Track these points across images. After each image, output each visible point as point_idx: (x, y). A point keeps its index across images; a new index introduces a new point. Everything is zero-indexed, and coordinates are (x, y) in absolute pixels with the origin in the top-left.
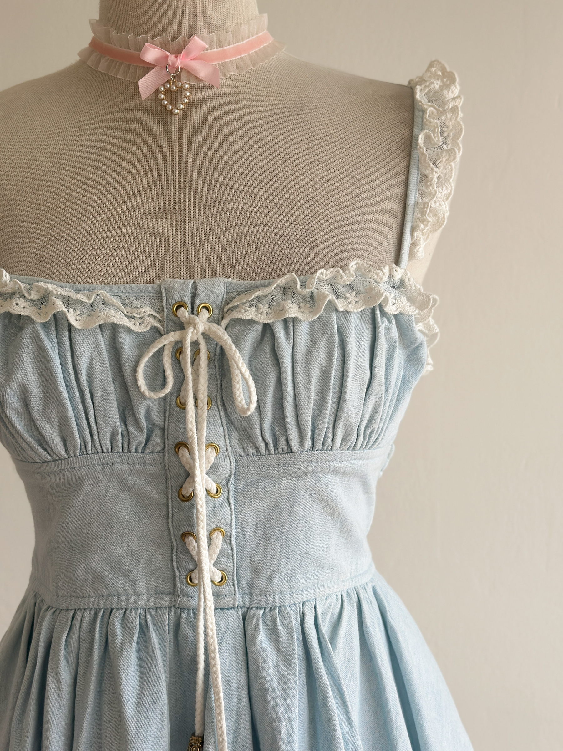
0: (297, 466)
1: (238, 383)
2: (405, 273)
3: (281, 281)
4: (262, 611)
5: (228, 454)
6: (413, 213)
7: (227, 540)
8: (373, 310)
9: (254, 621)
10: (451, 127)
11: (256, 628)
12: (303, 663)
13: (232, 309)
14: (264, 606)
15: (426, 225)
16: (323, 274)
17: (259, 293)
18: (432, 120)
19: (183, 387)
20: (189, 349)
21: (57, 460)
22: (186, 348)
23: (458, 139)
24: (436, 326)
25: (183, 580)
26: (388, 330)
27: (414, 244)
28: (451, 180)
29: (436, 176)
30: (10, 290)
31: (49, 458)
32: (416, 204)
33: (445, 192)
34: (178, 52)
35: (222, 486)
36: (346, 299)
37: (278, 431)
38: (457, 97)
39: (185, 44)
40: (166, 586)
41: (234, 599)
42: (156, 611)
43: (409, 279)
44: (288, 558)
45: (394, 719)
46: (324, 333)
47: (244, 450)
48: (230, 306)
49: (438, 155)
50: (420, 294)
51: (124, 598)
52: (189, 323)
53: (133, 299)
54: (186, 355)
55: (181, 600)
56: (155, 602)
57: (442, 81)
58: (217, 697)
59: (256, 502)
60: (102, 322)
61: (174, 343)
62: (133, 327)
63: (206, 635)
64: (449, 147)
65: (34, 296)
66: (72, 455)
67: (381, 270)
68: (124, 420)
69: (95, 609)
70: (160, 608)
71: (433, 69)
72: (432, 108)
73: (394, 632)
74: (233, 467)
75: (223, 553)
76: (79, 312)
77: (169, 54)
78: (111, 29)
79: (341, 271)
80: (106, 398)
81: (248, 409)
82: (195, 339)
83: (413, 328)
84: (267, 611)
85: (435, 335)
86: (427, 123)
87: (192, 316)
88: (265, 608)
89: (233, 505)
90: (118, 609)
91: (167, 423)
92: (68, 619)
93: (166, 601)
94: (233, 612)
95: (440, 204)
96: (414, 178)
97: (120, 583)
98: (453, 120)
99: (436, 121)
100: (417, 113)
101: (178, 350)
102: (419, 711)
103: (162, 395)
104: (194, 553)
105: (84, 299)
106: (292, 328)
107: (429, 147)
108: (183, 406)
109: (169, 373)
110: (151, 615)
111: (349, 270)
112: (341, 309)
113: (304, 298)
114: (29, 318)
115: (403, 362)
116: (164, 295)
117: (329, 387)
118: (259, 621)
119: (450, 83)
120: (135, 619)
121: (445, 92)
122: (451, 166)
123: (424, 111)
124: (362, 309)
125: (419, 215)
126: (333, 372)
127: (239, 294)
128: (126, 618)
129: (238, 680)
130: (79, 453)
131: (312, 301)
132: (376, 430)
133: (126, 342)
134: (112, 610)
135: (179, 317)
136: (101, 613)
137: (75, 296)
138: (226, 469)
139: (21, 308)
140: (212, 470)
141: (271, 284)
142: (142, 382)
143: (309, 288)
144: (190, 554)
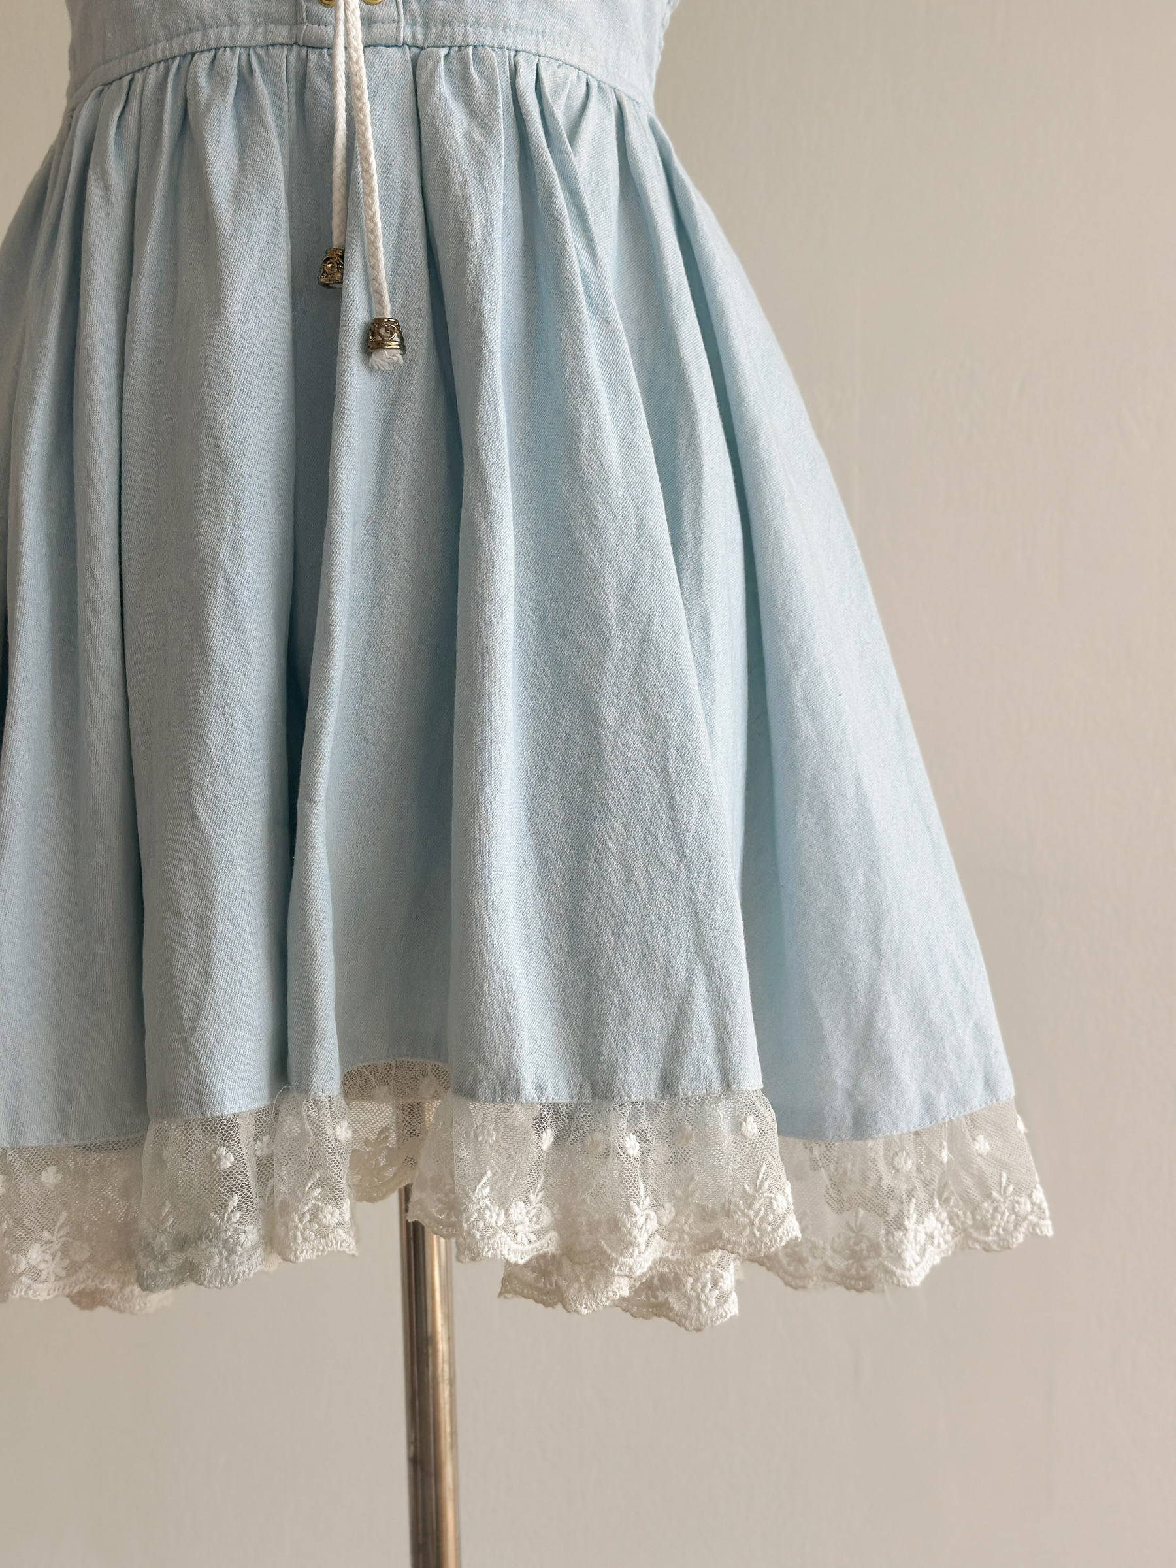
4: (444, 51)
11: (433, 73)
12: (514, 143)
14: (448, 42)
40: (284, 9)
41: (398, 28)
42: (267, 51)
51: (212, 32)
55: (309, 30)
56: (265, 34)
69: (165, 59)
70: (273, 45)
84: (452, 53)
88: (450, 48)
90: (202, 51)
92: (121, 91)
93: (282, 33)
110: (257, 55)
118: (438, 65)
120: (231, 61)
128: (216, 63)
129: (403, 158)
134: (193, 54)
136: (175, 65)
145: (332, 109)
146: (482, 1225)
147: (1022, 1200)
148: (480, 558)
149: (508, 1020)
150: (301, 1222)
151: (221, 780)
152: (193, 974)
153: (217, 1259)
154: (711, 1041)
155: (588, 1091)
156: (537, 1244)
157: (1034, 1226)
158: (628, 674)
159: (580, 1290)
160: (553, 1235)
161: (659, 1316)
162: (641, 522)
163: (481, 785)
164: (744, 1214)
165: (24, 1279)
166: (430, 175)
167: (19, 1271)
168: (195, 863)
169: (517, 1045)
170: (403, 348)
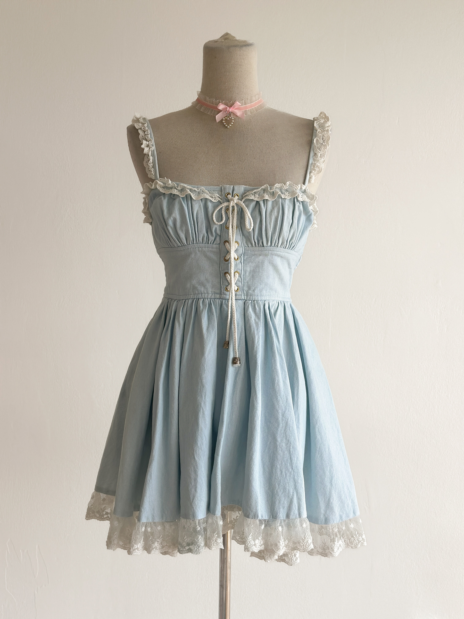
0: (265, 252)
1: (247, 220)
3: (263, 187)
4: (251, 301)
5: (242, 246)
6: (311, 167)
7: (240, 276)
8: (294, 199)
9: (248, 304)
10: (326, 137)
11: (248, 307)
12: (264, 320)
13: (246, 196)
14: (251, 299)
15: (315, 171)
16: (277, 185)
17: (255, 191)
18: (319, 134)
19: (228, 222)
21: (183, 246)
22: (230, 208)
23: (328, 142)
24: (317, 208)
25: (224, 289)
26: (299, 206)
27: (310, 178)
28: (325, 156)
29: (320, 154)
30: (171, 186)
31: (180, 245)
32: (312, 164)
33: (323, 160)
34: (230, 107)
35: (239, 257)
36: (285, 194)
37: (259, 239)
38: (329, 126)
39: (233, 104)
40: (218, 291)
41: (241, 297)
42: (214, 299)
43: (307, 189)
44: (260, 284)
45: (294, 346)
46: (277, 205)
47: (247, 245)
48: (245, 195)
49: (320, 146)
50: (311, 195)
51: (203, 295)
52: (231, 200)
53: (212, 191)
54: (230, 210)
55: (223, 296)
56: (214, 296)
57: (325, 119)
58: (234, 327)
59: (250, 264)
60: (202, 198)
61: (226, 206)
62: (212, 200)
63: (231, 306)
64: (325, 144)
65: (179, 188)
66: (188, 244)
67: (298, 185)
68: (207, 233)
69: (193, 299)
70: (216, 298)
71: (322, 115)
72: (319, 130)
73: (297, 320)
74: (243, 251)
75: (238, 280)
76: (194, 194)
77: (227, 107)
78: (207, 97)
79: (284, 185)
80: (202, 224)
81: (250, 229)
82: (233, 205)
83: (308, 207)
85: (317, 211)
86: (317, 135)
87: (232, 197)
88: (252, 300)
89: (242, 264)
90: (201, 298)
91: (221, 234)
92: (182, 302)
93: (218, 296)
94: (241, 300)
95: (321, 164)
96: (312, 154)
97: (202, 289)
98: (327, 134)
99: (321, 134)
100: (314, 131)
101: (227, 209)
102: (304, 347)
103: (221, 224)
104: (228, 279)
105: (196, 190)
106: (266, 203)
107: (318, 143)
108: (228, 228)
109: (224, 216)
110: (212, 300)
111: (286, 185)
112: (283, 198)
113: (270, 193)
114: (178, 195)
115: (305, 220)
116: (223, 190)
117: (277, 224)
118: (250, 304)
119: (327, 121)
120: (207, 302)
121: (325, 124)
122: (325, 150)
123: (317, 131)
124: (290, 198)
125: (313, 168)
126: (279, 218)
127: (248, 191)
128: (204, 301)
129: (242, 323)
130: (191, 243)
131: (273, 194)
132: (293, 243)
133: (210, 205)
134: (199, 299)
135: (228, 198)
136: (195, 300)
137: (194, 189)
138: (241, 251)
139: (175, 192)
140: (236, 251)
141: (260, 188)
142: (214, 219)
143: (272, 190)
144: (227, 280)
145: (228, 311)
146: (250, 544)
147: (360, 538)
148: (254, 407)
149: (256, 502)
150: (213, 541)
151: (200, 451)
152: (193, 490)
153: (196, 548)
154: (297, 507)
155: (271, 517)
156: (260, 548)
157: (362, 543)
158: (283, 431)
159: (268, 557)
160: (263, 546)
161: (283, 561)
162: (287, 399)
163: (253, 454)
164: (302, 543)
165: (154, 549)
166: (247, 327)
167: (153, 548)
168: (194, 468)
169: (258, 507)
170: (240, 363)
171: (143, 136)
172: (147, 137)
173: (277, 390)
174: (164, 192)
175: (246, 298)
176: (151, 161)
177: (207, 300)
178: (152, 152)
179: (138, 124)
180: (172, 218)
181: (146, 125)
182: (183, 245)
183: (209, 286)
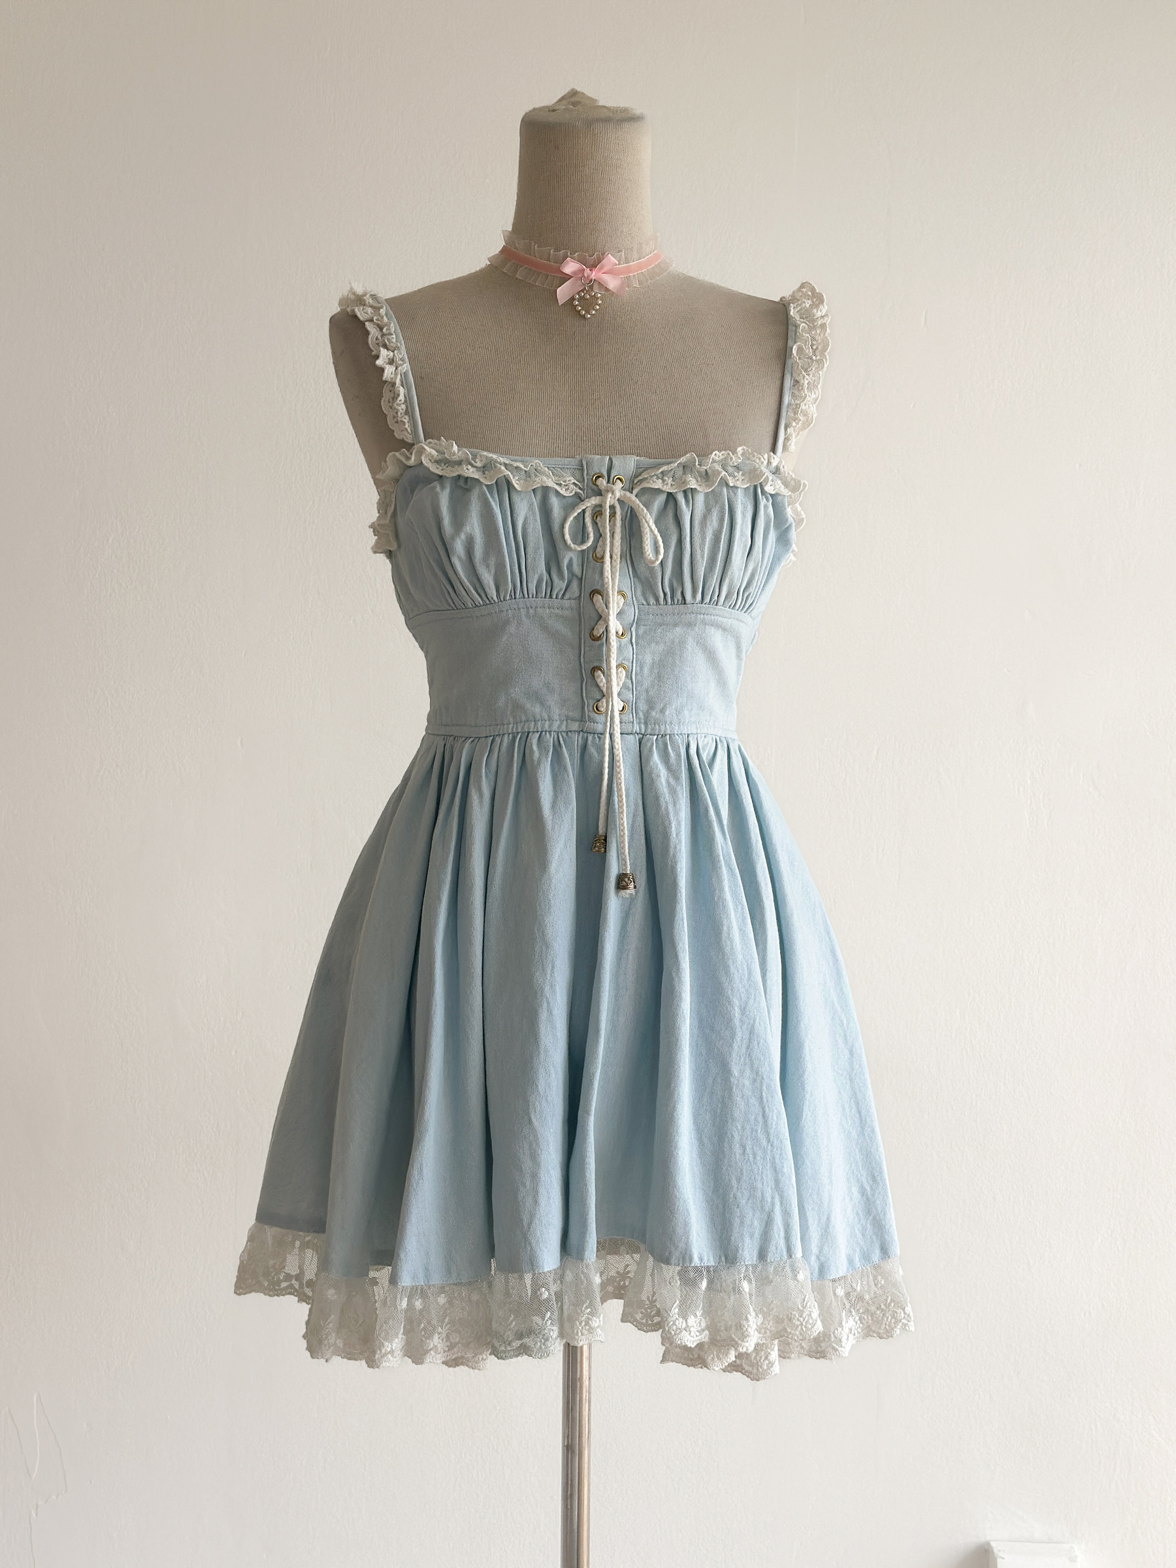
0: (689, 616)
1: (647, 539)
2: (781, 462)
3: (683, 460)
4: (656, 737)
5: (633, 602)
6: (787, 413)
7: (629, 676)
8: (755, 487)
9: (649, 744)
10: (820, 341)
11: (651, 750)
12: (688, 780)
13: (641, 481)
14: (657, 733)
15: (797, 423)
16: (717, 455)
17: (665, 468)
18: (804, 334)
19: (600, 543)
20: (608, 511)
21: (487, 604)
22: (605, 510)
23: (825, 352)
24: (802, 512)
25: (591, 709)
26: (766, 507)
27: (787, 439)
28: (819, 386)
29: (806, 382)
30: (457, 459)
31: (481, 603)
32: (789, 404)
33: (813, 396)
34: (593, 267)
35: (627, 629)
36: (735, 477)
37: (675, 584)
38: (825, 316)
39: (599, 262)
40: (576, 714)
41: (633, 726)
42: (567, 735)
43: (783, 466)
44: (678, 695)
46: (716, 503)
47: (646, 600)
48: (640, 478)
49: (809, 364)
50: (792, 479)
51: (539, 723)
52: (607, 491)
53: (560, 469)
54: (604, 516)
55: (590, 726)
56: (567, 726)
57: (813, 299)
58: (620, 799)
59: (653, 645)
60: (537, 486)
61: (593, 506)
62: (561, 492)
63: (612, 749)
64: (818, 358)
65: (479, 464)
66: (502, 600)
67: (762, 455)
68: (549, 572)
69: (513, 733)
70: (570, 731)
71: (804, 290)
72: (804, 324)
73: (755, 784)
74: (637, 614)
75: (625, 686)
76: (518, 477)
77: (585, 267)
79: (731, 454)
80: (537, 549)
81: (657, 559)
82: (612, 503)
83: (785, 508)
84: (659, 738)
85: (803, 519)
86: (800, 336)
87: (609, 485)
88: (658, 736)
89: (634, 646)
90: (534, 732)
91: (584, 573)
92: (487, 744)
93: (575, 726)
94: (632, 736)
95: (809, 407)
96: (788, 383)
97: (537, 709)
98: (822, 335)
99: (807, 335)
100: (790, 327)
101: (598, 512)
102: (775, 849)
103: (584, 547)
104: (604, 685)
105: (522, 467)
106: (691, 497)
107: (801, 357)
108: (600, 560)
109: (590, 529)
110: (563, 737)
111: (737, 454)
112: (731, 485)
113: (701, 474)
114: (477, 480)
115: (775, 539)
116: (585, 467)
117: (719, 547)
118: (653, 744)
119: (819, 303)
121: (815, 311)
122: (819, 374)
123: (797, 326)
124: (747, 486)
125: (792, 415)
126: (724, 535)
127: (646, 469)
128: (541, 739)
129: (636, 792)
130: (508, 598)
131: (706, 477)
132: (751, 595)
133: (555, 503)
134: (529, 733)
135: (597, 486)
136: (519, 736)
137: (515, 464)
138: (631, 614)
139: (470, 472)
140: (620, 614)
141: (676, 462)
142: (567, 537)
143: (704, 466)
144: (598, 686)
145: (602, 762)
146: (675, 1328)
148: (674, 994)
149: (686, 1224)
150: (580, 1325)
151: (544, 1103)
152: (530, 1200)
153: (539, 1344)
154: (782, 1234)
155: (723, 1259)
156: (700, 1337)
158: (744, 1050)
159: (713, 1359)
160: (707, 1332)
161: (737, 1371)
162: (750, 974)
163: (674, 1108)
164: (798, 1320)
165: (432, 1352)
166: (649, 801)
167: (429, 1348)
168: (531, 1144)
169: (691, 1237)
170: (635, 887)
171: (377, 339)
172: (388, 339)
173: (727, 949)
174: (440, 474)
175: (643, 731)
176: (402, 397)
177: (550, 735)
178: (403, 376)
179: (363, 309)
180: (463, 536)
181: (383, 311)
182: (488, 602)
183: (553, 701)
